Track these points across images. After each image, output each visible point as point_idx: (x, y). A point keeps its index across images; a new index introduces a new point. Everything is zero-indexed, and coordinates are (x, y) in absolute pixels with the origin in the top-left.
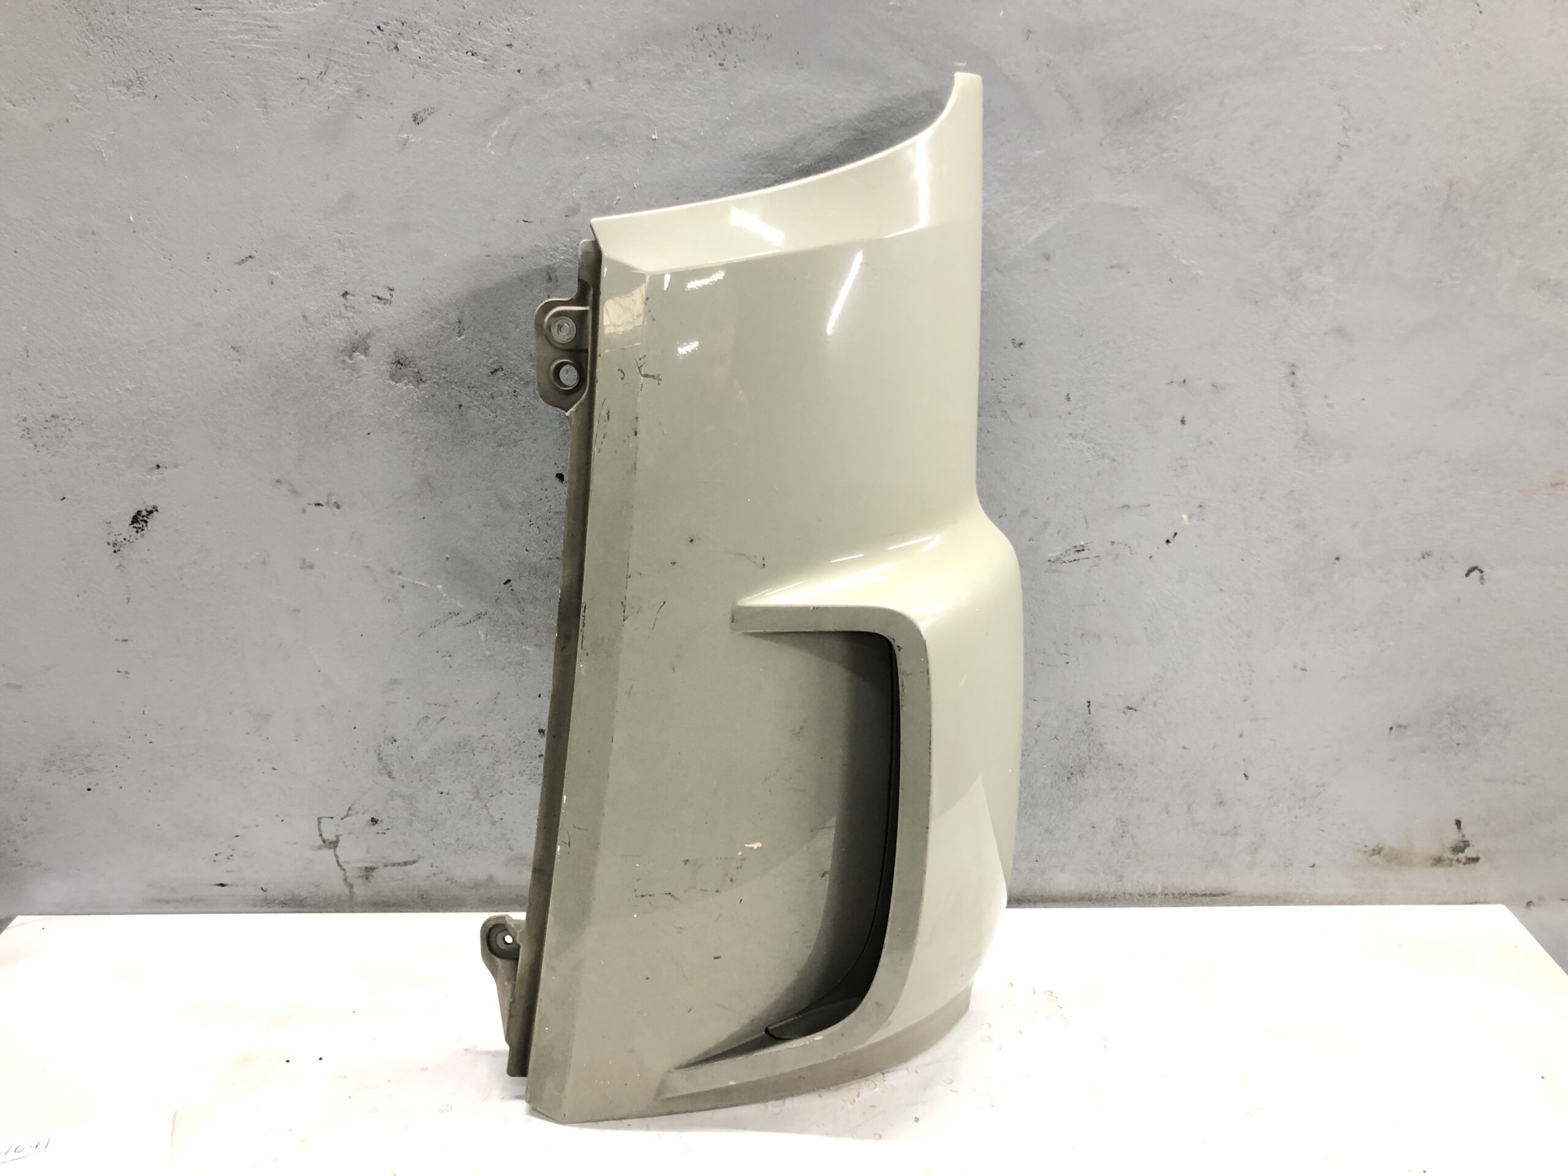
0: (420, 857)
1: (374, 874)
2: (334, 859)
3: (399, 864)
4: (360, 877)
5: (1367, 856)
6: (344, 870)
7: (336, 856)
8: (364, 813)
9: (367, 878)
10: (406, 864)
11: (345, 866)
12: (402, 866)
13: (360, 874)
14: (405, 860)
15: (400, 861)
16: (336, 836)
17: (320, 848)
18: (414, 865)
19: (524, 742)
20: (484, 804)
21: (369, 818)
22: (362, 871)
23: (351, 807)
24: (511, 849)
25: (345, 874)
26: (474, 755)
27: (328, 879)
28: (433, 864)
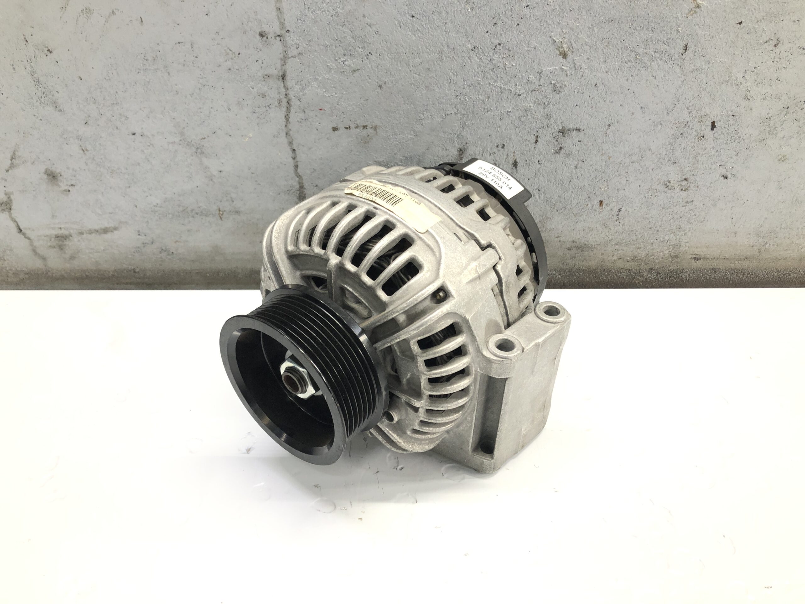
0: (121, 222)
1: (67, 242)
2: (12, 225)
3: (97, 231)
4: (50, 246)
6: (29, 239)
7: (16, 222)
8: (33, 163)
9: (61, 248)
10: (105, 231)
11: (29, 233)
12: (100, 234)
13: (49, 244)
14: (103, 227)
15: (97, 227)
16: (6, 194)
18: (116, 232)
19: (239, 54)
20: (195, 150)
21: (43, 170)
22: (53, 239)
23: (14, 153)
24: (238, 212)
25: (31, 245)
26: (169, 74)
27: (11, 250)
28: (139, 232)
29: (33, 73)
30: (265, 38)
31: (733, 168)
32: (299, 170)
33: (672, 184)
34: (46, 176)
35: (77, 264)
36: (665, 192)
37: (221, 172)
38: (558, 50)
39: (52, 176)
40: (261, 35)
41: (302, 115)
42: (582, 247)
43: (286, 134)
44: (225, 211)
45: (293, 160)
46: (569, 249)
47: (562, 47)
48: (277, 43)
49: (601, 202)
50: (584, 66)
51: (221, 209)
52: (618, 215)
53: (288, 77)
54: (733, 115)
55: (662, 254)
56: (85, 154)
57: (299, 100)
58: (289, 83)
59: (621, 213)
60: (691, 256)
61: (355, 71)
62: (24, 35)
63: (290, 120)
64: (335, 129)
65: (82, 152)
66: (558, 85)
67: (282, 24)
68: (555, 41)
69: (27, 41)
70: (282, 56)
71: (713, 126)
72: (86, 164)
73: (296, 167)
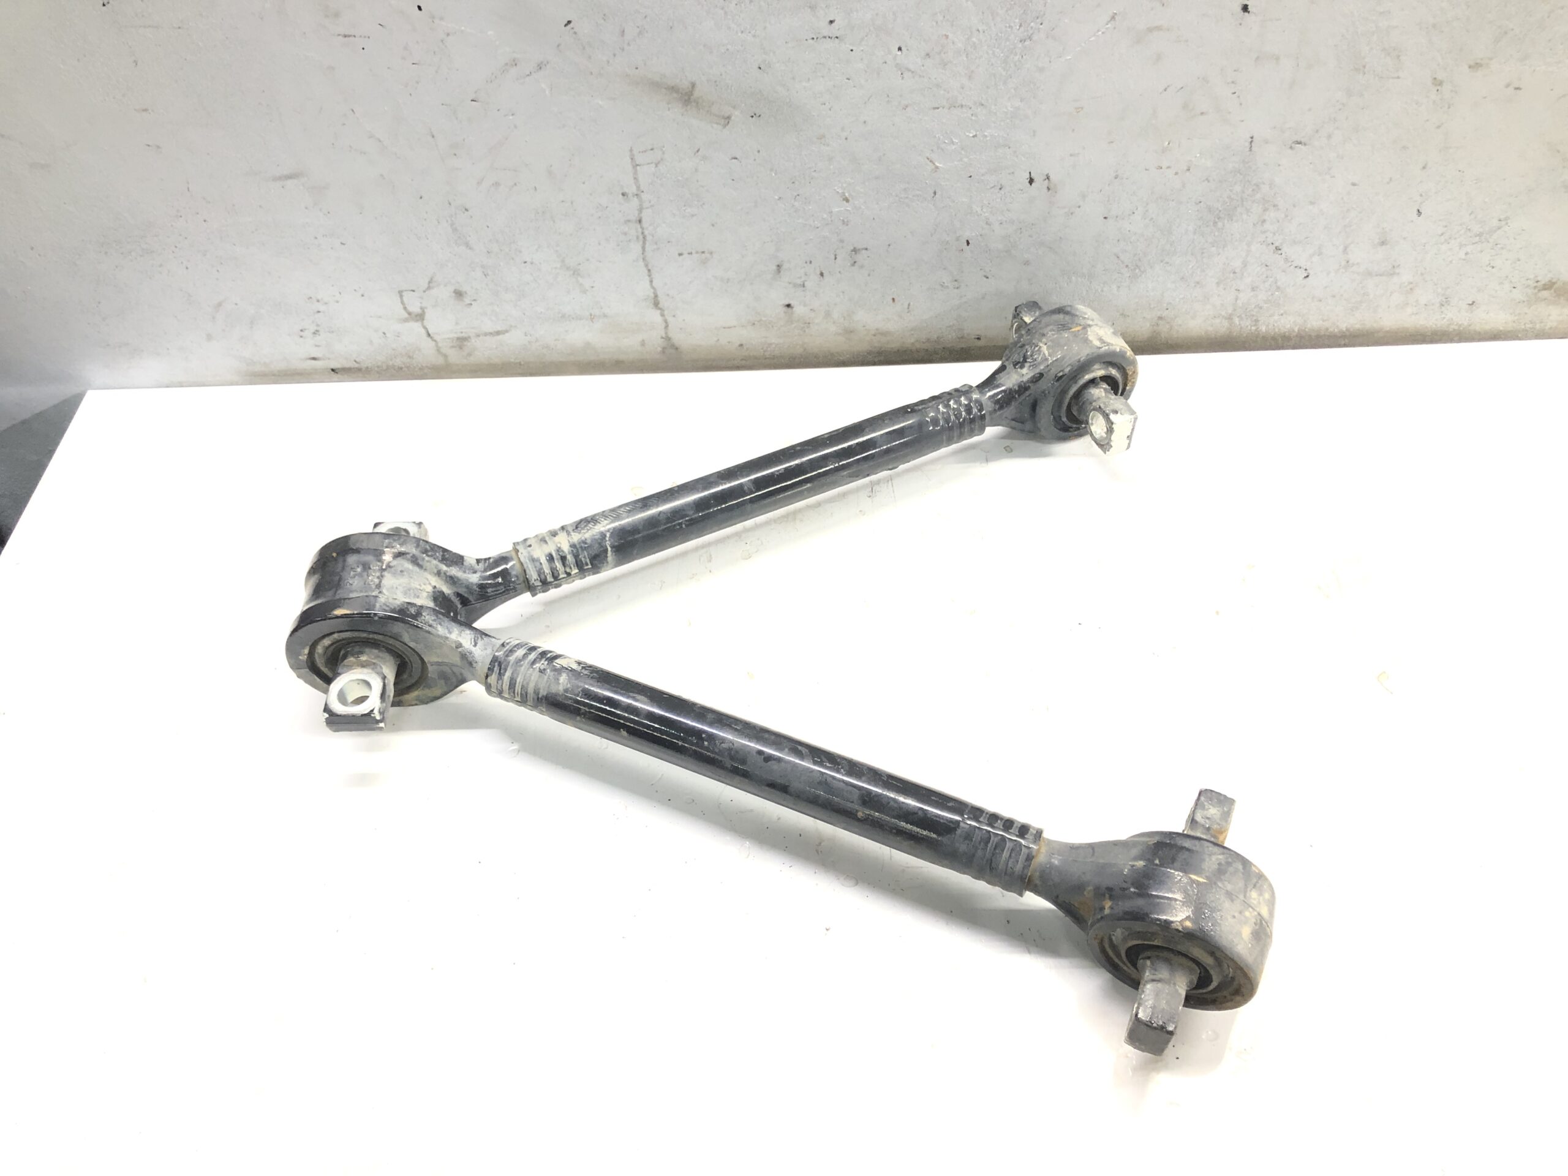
0: (511, 326)
1: (465, 343)
2: (423, 331)
3: (491, 333)
4: (453, 347)
5: (1536, 291)
6: (435, 341)
7: (425, 328)
8: (445, 286)
9: (461, 348)
10: (498, 333)
11: (436, 337)
12: (494, 335)
13: (451, 345)
14: (496, 330)
15: (491, 330)
16: (422, 308)
17: (406, 320)
18: (507, 334)
19: (607, 207)
20: (572, 272)
21: (453, 290)
22: (454, 341)
23: (432, 279)
24: (605, 316)
25: (437, 345)
26: (554, 222)
27: (419, 350)
28: (526, 333)
29: (452, 225)
30: (625, 197)
31: (990, 271)
32: (654, 284)
33: (946, 284)
34: (454, 295)
35: (472, 360)
36: (942, 290)
37: (592, 287)
38: (841, 197)
39: (459, 294)
40: (623, 194)
41: (655, 247)
42: (884, 334)
43: (643, 259)
44: (595, 316)
45: (647, 277)
46: (874, 335)
47: (845, 195)
48: (635, 199)
49: (893, 299)
50: (862, 206)
51: (593, 314)
52: (908, 308)
53: (644, 220)
54: (981, 235)
55: (950, 336)
56: (486, 278)
57: (653, 236)
58: (645, 224)
59: (910, 307)
60: (973, 337)
61: (693, 216)
62: (448, 201)
63: (646, 250)
64: (680, 255)
65: (484, 276)
66: (846, 220)
67: (638, 188)
68: (838, 192)
69: (450, 204)
70: (639, 207)
71: (968, 243)
72: (487, 285)
73: (651, 282)
